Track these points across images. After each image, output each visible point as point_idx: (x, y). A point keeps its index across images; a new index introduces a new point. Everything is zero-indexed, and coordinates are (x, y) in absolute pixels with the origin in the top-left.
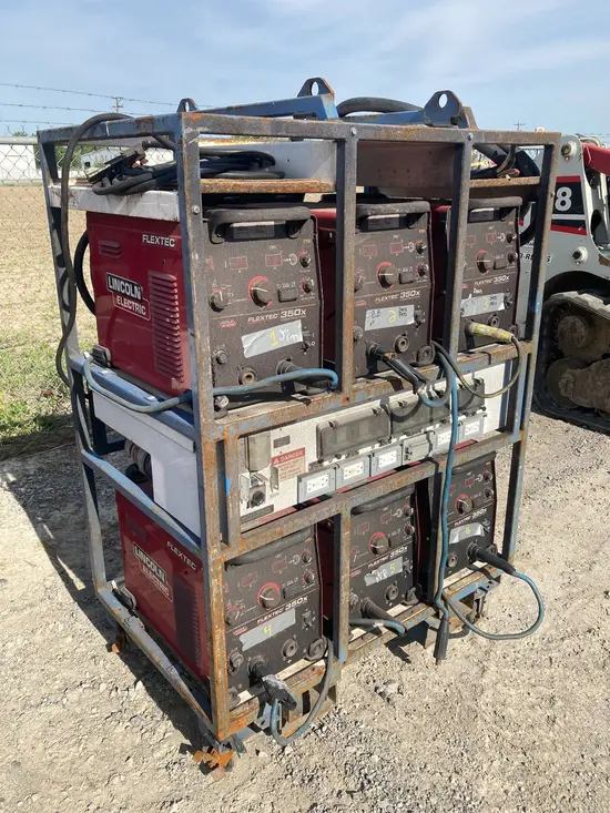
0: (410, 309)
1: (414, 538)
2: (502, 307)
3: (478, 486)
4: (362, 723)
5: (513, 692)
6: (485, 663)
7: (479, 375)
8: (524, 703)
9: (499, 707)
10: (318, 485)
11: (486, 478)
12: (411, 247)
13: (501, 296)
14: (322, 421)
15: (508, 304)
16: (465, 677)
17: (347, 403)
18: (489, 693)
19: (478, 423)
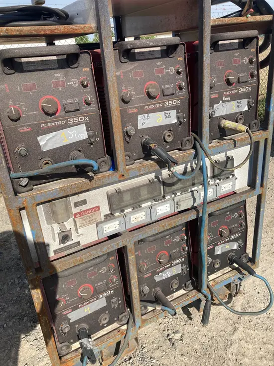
0: (174, 113)
1: (188, 253)
2: (246, 108)
3: (234, 221)
4: (154, 359)
5: (251, 347)
6: (236, 325)
7: (229, 153)
8: (257, 355)
9: (239, 357)
10: (112, 227)
11: (240, 216)
12: (172, 70)
13: (245, 101)
14: (111, 189)
15: (251, 107)
16: (223, 333)
17: (122, 178)
18: (235, 346)
19: (231, 183)
